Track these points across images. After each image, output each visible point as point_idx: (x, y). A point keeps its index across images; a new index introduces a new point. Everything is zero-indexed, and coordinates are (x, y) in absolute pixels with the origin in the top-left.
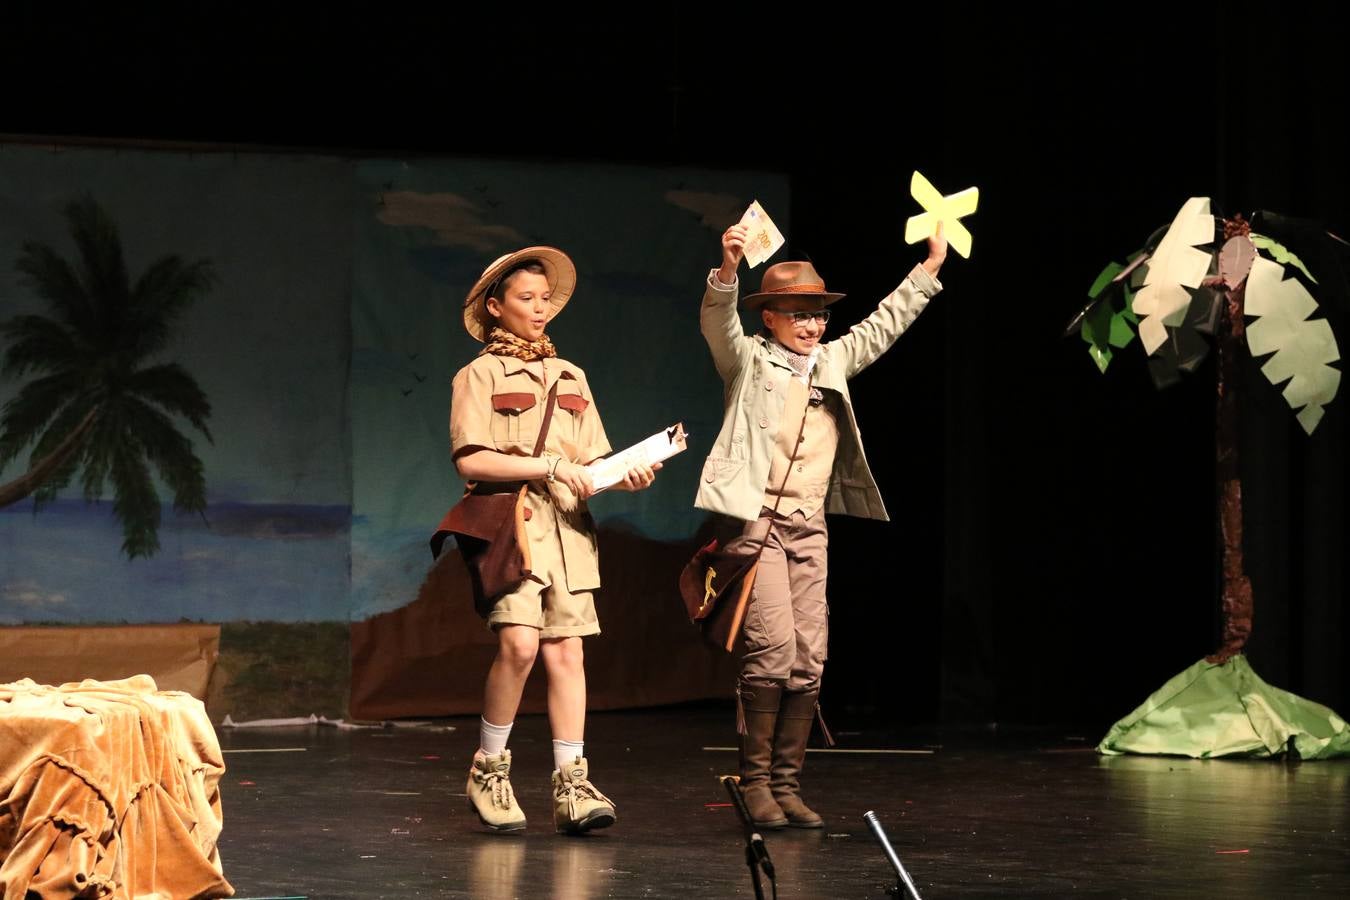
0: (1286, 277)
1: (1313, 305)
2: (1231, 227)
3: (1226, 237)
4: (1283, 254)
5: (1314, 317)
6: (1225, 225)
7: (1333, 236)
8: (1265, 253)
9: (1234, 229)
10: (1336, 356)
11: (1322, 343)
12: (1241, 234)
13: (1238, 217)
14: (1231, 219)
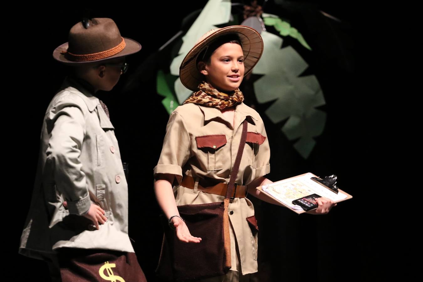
0: (284, 45)
1: (304, 65)
2: (248, 11)
3: (245, 17)
4: (286, 29)
5: (305, 74)
6: (243, 9)
7: (326, 15)
8: (271, 29)
9: (251, 12)
10: (323, 102)
11: (312, 92)
12: (255, 16)
13: (255, 2)
14: (249, 5)
